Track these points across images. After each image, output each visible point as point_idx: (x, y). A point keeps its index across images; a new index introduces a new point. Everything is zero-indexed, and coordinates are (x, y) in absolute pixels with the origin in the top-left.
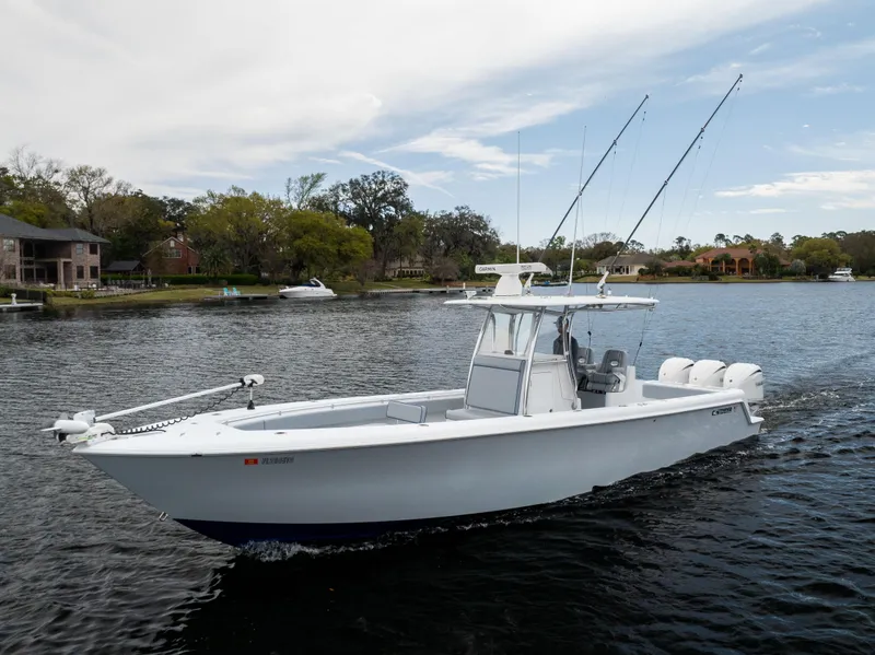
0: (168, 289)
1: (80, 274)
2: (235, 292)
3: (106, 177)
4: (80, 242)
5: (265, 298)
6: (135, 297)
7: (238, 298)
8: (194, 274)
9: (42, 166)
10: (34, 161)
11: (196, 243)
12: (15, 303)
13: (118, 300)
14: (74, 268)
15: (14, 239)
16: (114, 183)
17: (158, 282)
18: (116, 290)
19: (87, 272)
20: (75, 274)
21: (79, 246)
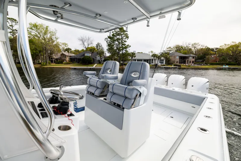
0: (209, 65)
1: (190, 62)
2: (227, 66)
3: (199, 44)
4: (191, 56)
5: (237, 68)
6: (200, 67)
7: (228, 68)
8: (217, 63)
9: (187, 44)
10: (186, 43)
11: (219, 56)
12: (173, 66)
13: (195, 67)
14: (189, 61)
15: (178, 56)
16: (201, 45)
17: (206, 64)
18: (196, 65)
19: (191, 62)
20: (189, 62)
21: (191, 57)
